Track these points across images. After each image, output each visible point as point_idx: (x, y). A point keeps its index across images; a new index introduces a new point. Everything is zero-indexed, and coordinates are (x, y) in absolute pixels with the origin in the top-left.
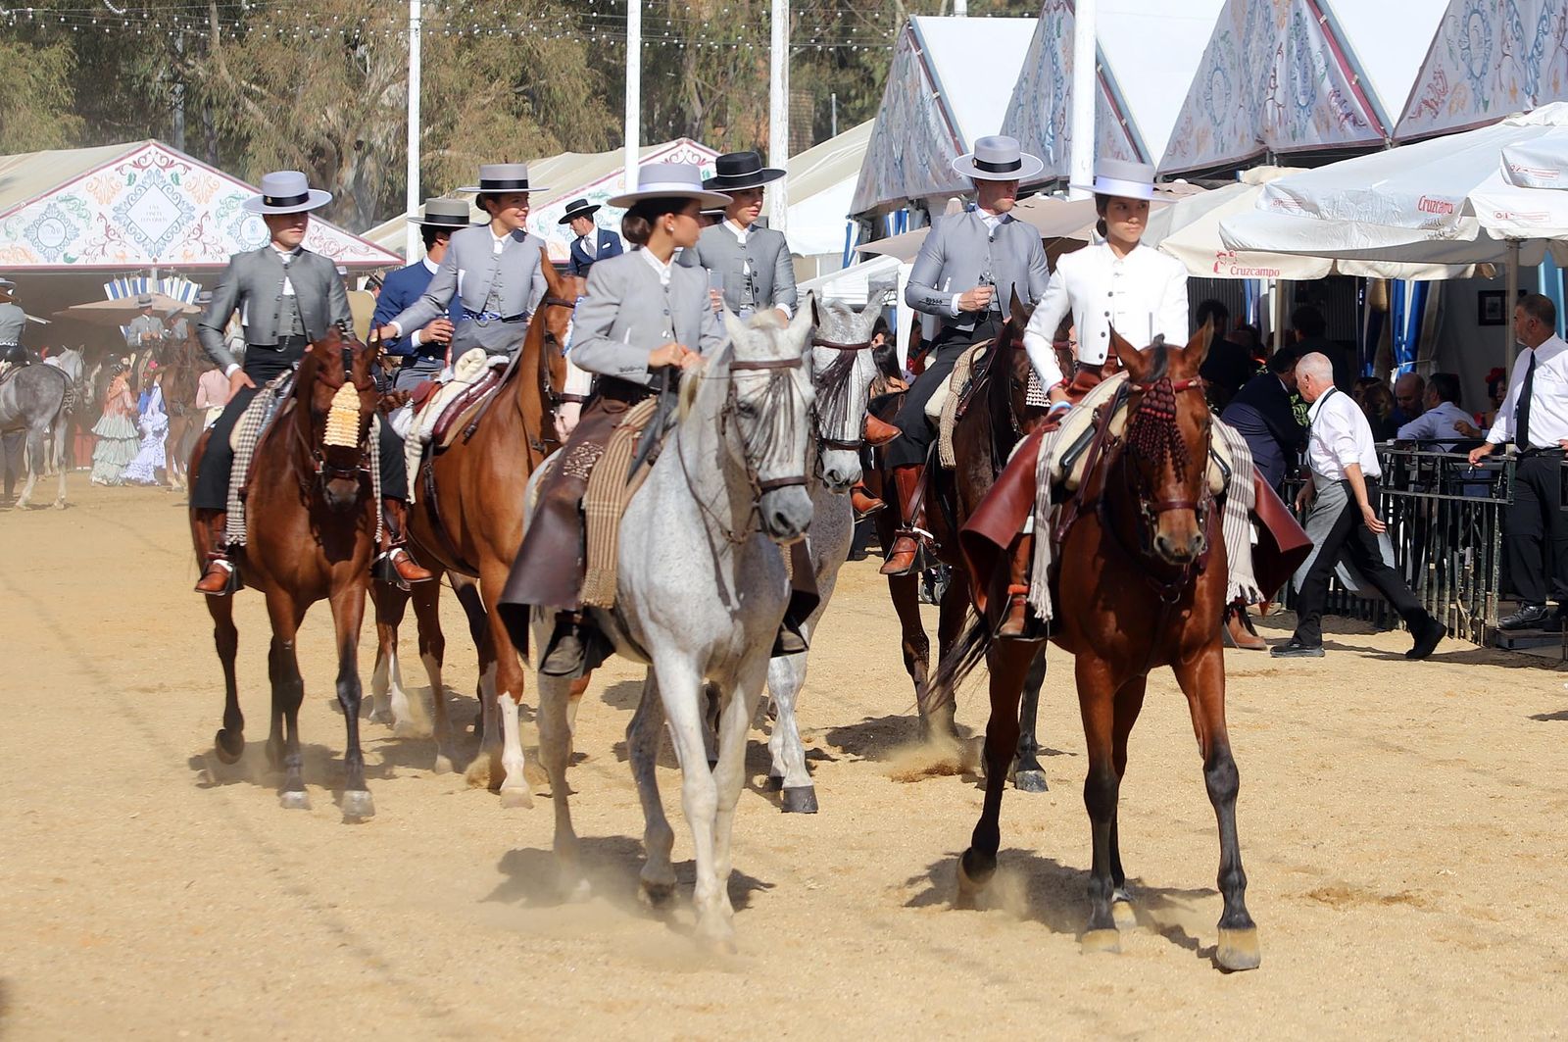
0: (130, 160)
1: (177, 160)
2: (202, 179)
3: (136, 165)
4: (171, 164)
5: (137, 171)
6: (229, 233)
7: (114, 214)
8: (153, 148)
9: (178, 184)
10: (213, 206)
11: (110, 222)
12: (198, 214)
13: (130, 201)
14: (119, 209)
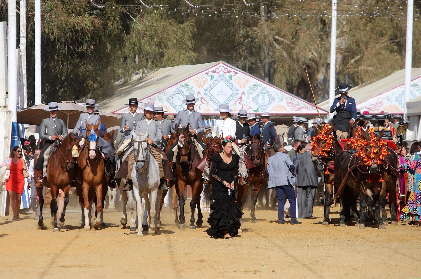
0: (212, 70)
1: (231, 70)
2: (242, 78)
3: (214, 71)
4: (229, 72)
5: (215, 74)
6: (253, 101)
7: (204, 92)
8: (221, 65)
9: (232, 80)
10: (246, 89)
11: (203, 95)
12: (240, 92)
13: (211, 87)
14: (207, 90)
